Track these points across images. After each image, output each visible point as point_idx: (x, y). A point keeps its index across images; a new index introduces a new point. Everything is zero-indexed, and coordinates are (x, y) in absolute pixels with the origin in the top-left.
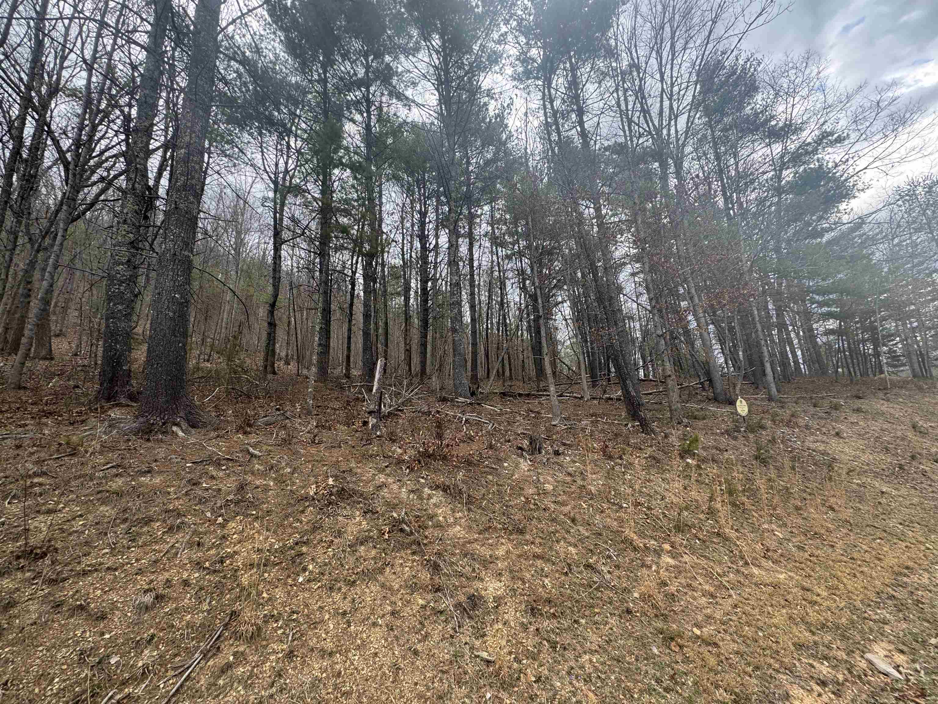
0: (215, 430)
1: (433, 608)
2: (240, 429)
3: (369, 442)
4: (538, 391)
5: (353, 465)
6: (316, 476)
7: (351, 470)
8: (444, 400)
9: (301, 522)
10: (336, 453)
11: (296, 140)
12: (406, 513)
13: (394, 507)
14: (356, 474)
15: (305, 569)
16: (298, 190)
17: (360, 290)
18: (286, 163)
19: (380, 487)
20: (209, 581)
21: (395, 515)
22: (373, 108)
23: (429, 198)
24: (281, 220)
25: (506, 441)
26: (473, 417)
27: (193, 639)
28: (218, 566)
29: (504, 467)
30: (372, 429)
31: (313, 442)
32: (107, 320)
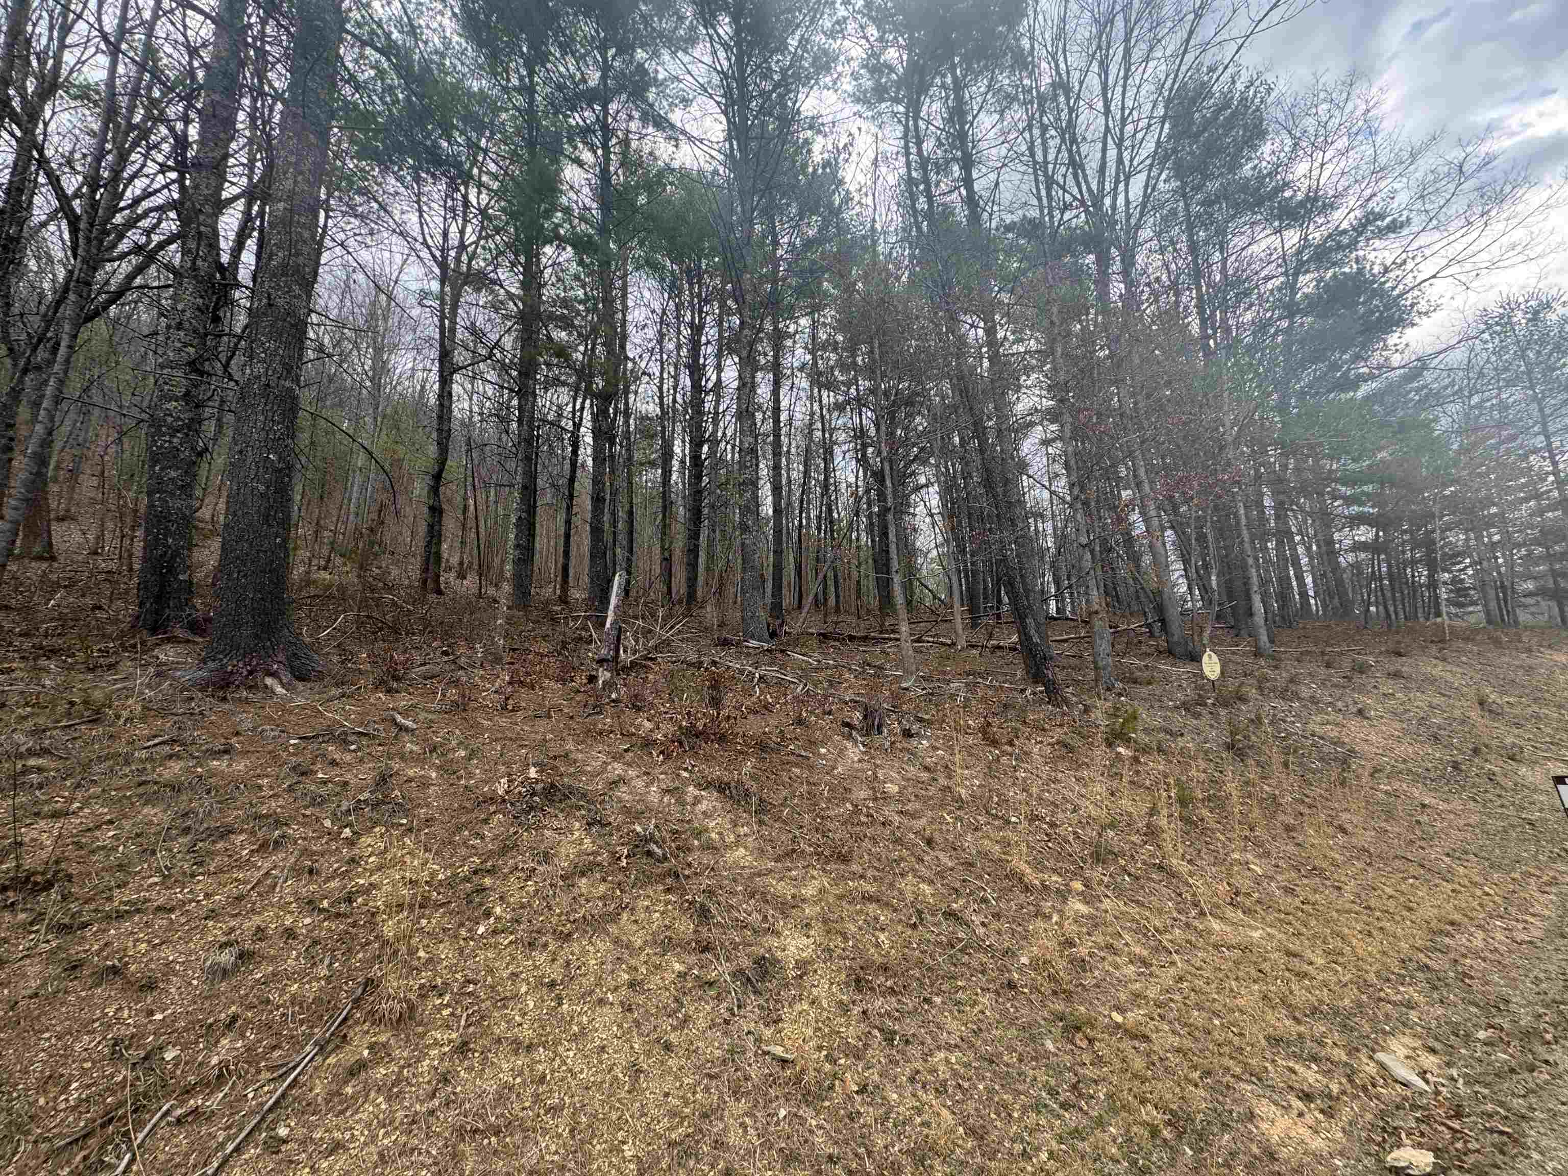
0: (337, 685)
1: (698, 977)
2: (380, 684)
3: (599, 709)
4: (881, 632)
5: (570, 746)
6: (507, 765)
7: (566, 756)
8: (725, 643)
9: (483, 838)
10: (542, 726)
11: (479, 193)
12: (656, 826)
13: (637, 816)
14: (575, 761)
15: (488, 914)
16: (480, 281)
17: (586, 455)
18: (462, 232)
19: (614, 784)
20: (330, 930)
21: (639, 829)
22: (614, 140)
23: (707, 302)
24: (453, 330)
25: (825, 713)
26: (772, 672)
27: (302, 1022)
28: (343, 907)
29: (819, 754)
30: (604, 689)
31: (504, 708)
32: (150, 494)
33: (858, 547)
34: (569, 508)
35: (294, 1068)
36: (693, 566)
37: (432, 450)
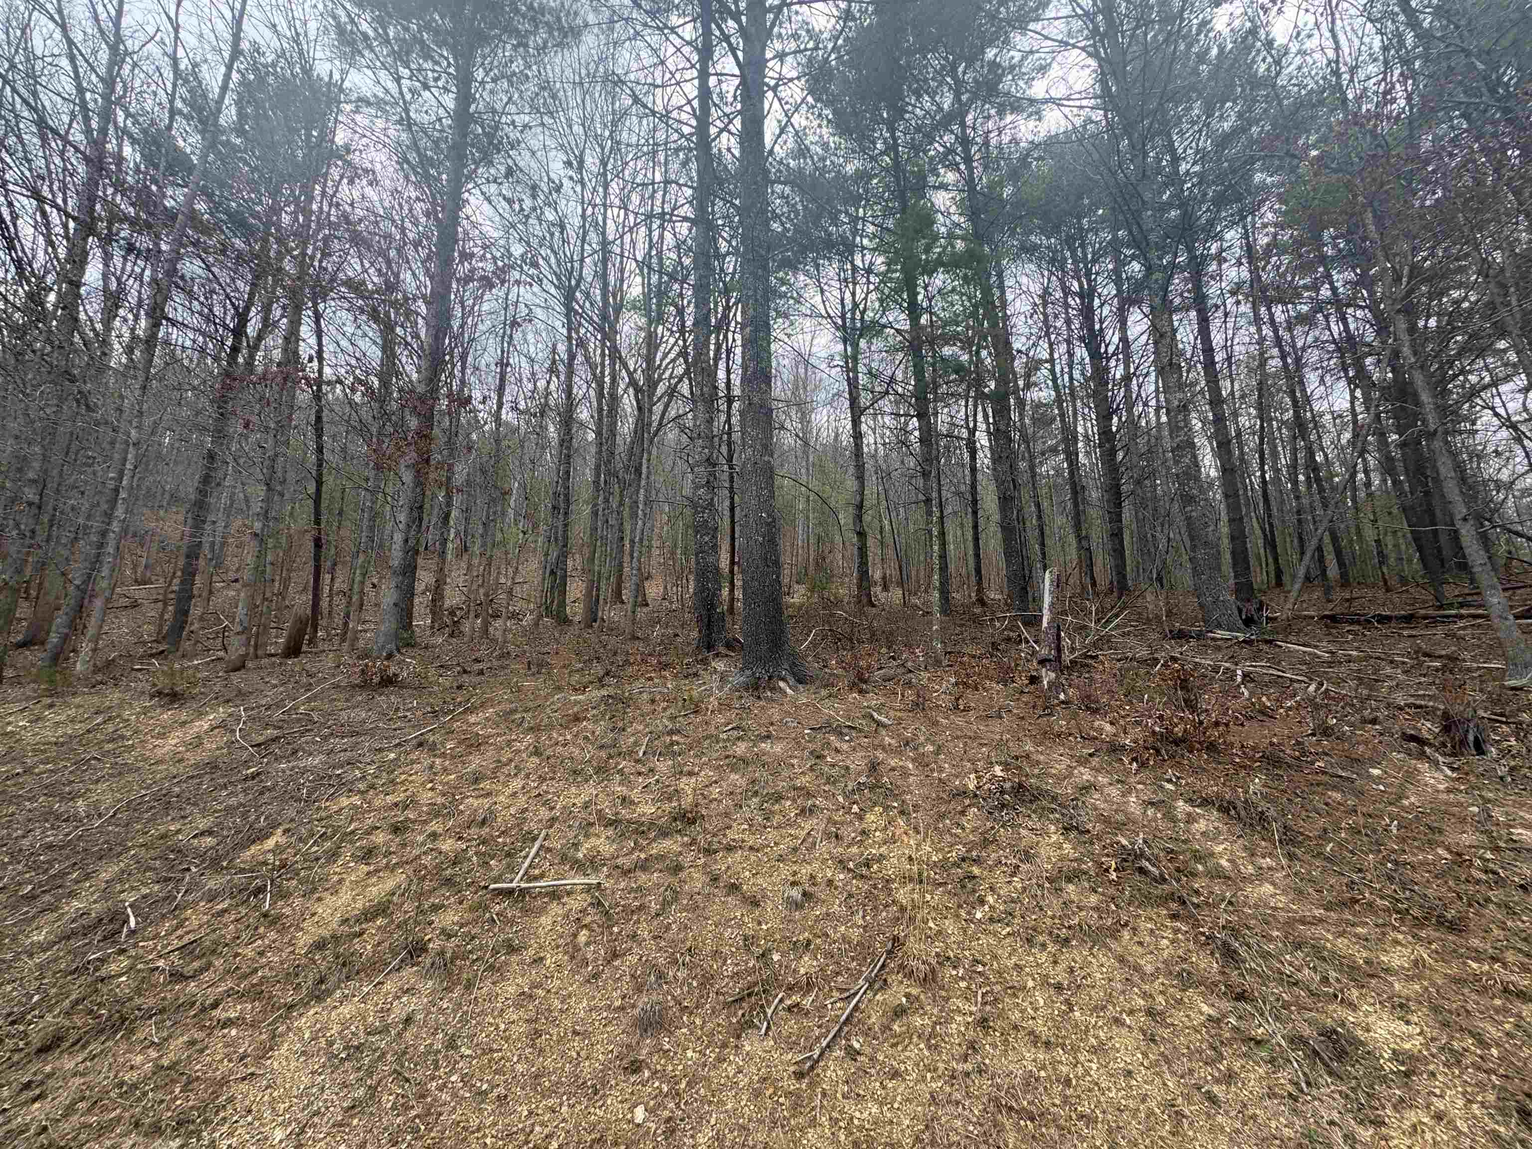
0: (825, 686)
1: (1236, 1029)
2: (852, 687)
3: (1048, 708)
4: (1441, 607)
5: (1029, 747)
6: (973, 761)
7: (1028, 756)
8: (1181, 636)
9: (963, 829)
10: (996, 727)
11: (863, 256)
12: (1145, 842)
13: (1120, 827)
14: (1038, 762)
15: (982, 902)
16: (873, 329)
18: (853, 294)
19: (1086, 788)
20: (858, 887)
21: (1124, 842)
22: (974, 149)
23: (1094, 261)
24: (856, 378)
25: (1364, 721)
26: (1260, 668)
27: (853, 959)
28: (864, 870)
29: (1370, 776)
30: (1050, 688)
31: (957, 707)
32: (697, 555)
33: (1370, 495)
34: (975, 513)
35: (855, 994)
36: (1119, 552)
37: (851, 484)
